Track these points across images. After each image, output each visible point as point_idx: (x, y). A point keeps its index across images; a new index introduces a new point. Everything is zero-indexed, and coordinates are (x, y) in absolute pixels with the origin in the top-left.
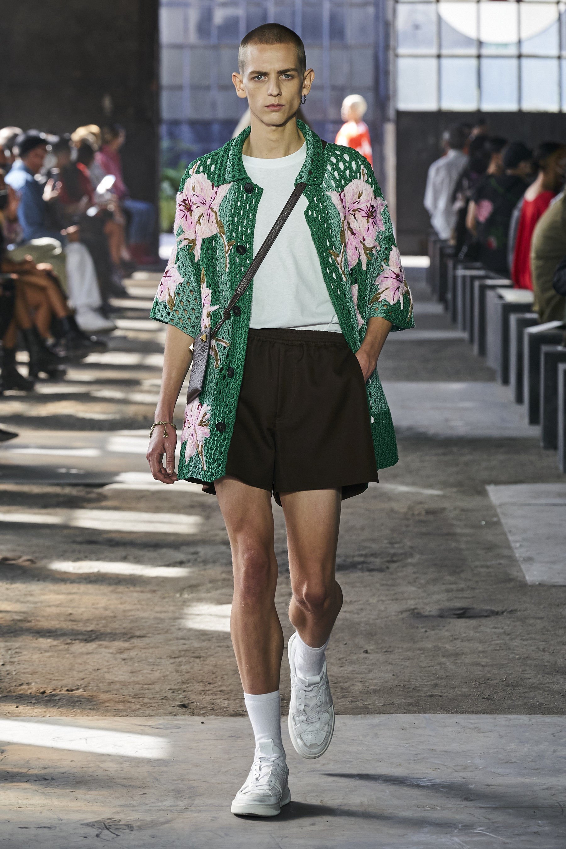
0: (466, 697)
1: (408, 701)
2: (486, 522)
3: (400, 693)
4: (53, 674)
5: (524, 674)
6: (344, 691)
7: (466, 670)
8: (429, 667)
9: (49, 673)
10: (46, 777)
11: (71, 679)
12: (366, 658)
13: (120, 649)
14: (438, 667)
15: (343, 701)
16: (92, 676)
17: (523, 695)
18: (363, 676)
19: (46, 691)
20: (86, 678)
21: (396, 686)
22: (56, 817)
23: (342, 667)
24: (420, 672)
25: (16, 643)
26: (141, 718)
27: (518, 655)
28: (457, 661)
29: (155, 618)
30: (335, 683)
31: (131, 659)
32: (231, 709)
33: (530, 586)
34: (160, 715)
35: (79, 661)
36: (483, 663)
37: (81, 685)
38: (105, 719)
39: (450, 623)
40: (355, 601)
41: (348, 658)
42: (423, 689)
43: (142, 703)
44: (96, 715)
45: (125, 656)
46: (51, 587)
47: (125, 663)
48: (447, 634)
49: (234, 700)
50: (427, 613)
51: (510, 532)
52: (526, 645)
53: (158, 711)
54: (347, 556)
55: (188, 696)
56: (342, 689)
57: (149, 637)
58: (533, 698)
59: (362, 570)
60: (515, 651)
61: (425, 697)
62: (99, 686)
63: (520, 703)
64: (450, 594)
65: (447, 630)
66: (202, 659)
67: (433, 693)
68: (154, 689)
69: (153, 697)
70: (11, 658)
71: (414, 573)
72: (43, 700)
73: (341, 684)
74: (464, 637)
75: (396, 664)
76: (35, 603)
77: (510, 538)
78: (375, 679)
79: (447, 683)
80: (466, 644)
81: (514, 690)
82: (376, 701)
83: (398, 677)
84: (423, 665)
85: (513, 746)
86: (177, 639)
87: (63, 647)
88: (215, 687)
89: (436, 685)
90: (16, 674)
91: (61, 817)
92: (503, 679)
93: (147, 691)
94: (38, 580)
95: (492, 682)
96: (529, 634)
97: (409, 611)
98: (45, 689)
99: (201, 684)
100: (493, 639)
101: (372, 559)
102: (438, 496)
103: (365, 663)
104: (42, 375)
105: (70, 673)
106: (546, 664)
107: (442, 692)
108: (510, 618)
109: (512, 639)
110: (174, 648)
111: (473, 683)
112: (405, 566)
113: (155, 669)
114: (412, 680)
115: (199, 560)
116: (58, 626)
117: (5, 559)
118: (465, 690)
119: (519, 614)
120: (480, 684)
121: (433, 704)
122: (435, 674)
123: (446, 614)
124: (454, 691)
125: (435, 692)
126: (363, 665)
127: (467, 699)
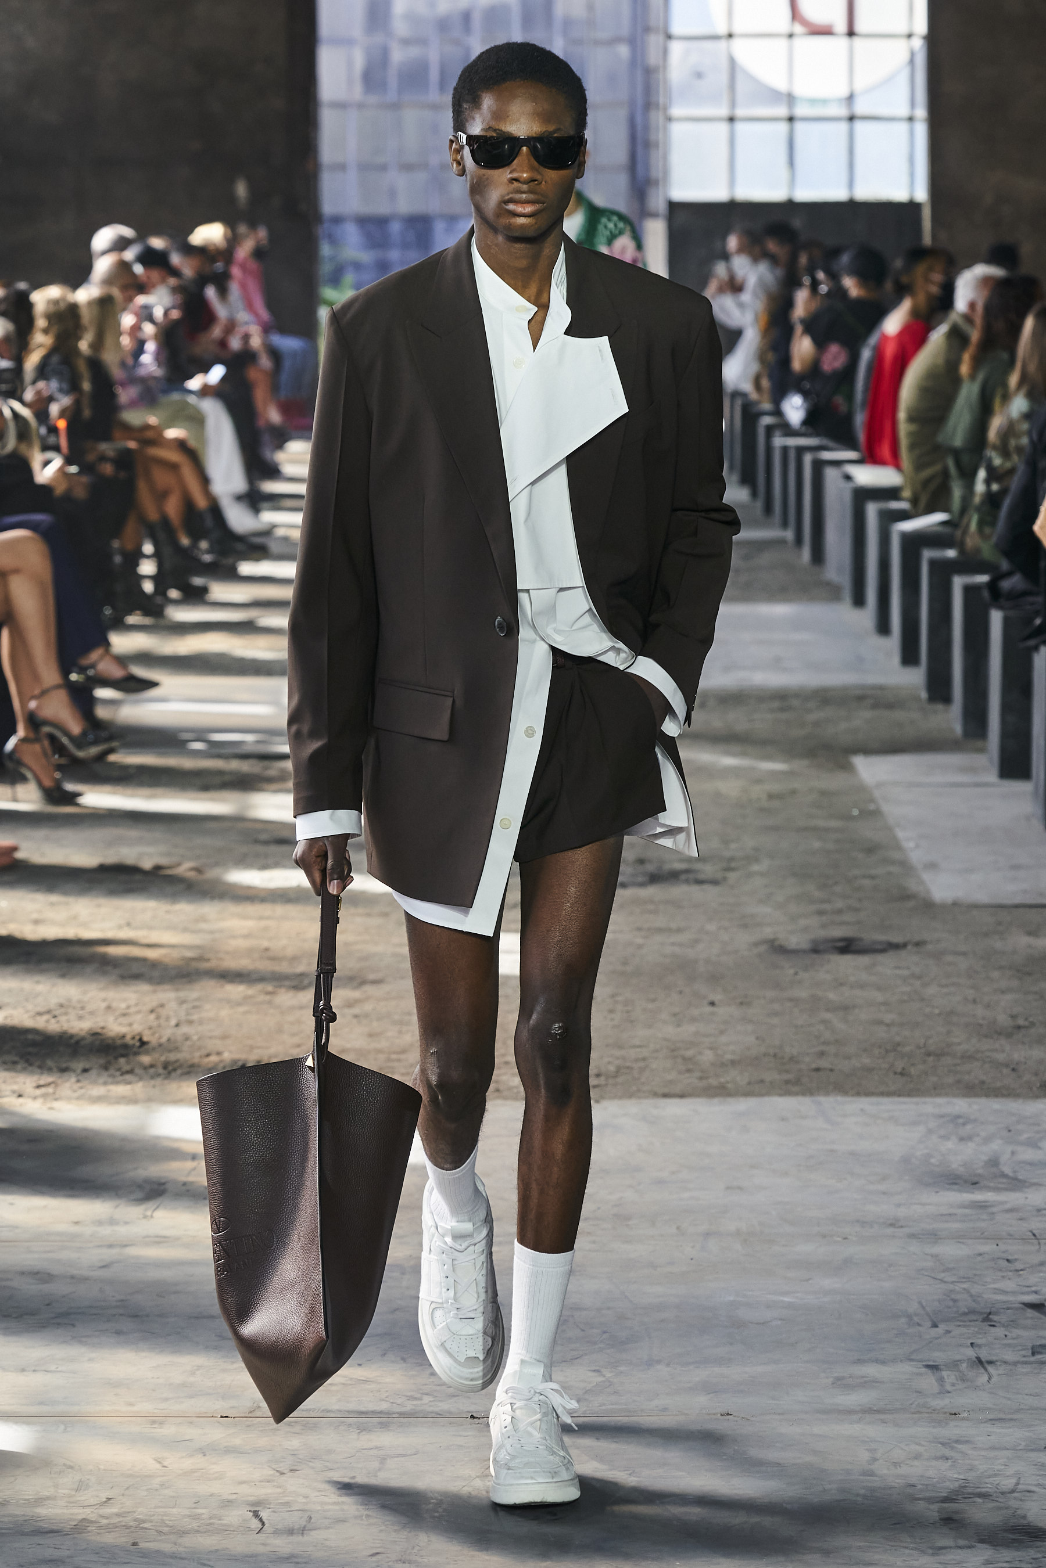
0: (870, 1071)
1: (785, 1078)
2: (861, 812)
3: (771, 1065)
5: (951, 1037)
6: (687, 1062)
7: (862, 1031)
8: (808, 1026)
12: (713, 1014)
14: (822, 1027)
15: (688, 1078)
17: (953, 1068)
18: (713, 1039)
21: (764, 1054)
23: (679, 1026)
24: (796, 1034)
25: (193, 992)
27: (937, 1008)
28: (847, 1018)
30: (673, 1051)
31: (367, 1016)
33: (939, 906)
35: (290, 1018)
36: (888, 1021)
39: (829, 960)
40: (685, 929)
41: (686, 1013)
42: (804, 1059)
45: (356, 1010)
46: (232, 908)
48: (828, 977)
50: (793, 946)
51: (898, 825)
52: (947, 994)
56: (684, 1059)
58: (969, 1073)
59: (687, 881)
60: (933, 1003)
61: (808, 1071)
63: (950, 1080)
64: (824, 918)
65: (827, 972)
67: (819, 1066)
70: (188, 1014)
71: (766, 886)
73: (683, 1052)
74: (855, 981)
75: (758, 1022)
76: (212, 932)
77: (900, 834)
78: (731, 1044)
79: (838, 1051)
80: (856, 992)
81: (938, 1060)
82: (736, 1077)
83: (764, 1041)
84: (800, 1022)
85: (950, 1145)
87: (262, 998)
89: (822, 1054)
90: (199, 1039)
92: (920, 1044)
94: (212, 899)
95: (904, 1049)
96: (948, 977)
97: (766, 942)
100: (897, 985)
101: (701, 866)
102: (783, 773)
103: (714, 1021)
104: (174, 594)
105: (278, 1037)
106: (981, 1022)
107: (832, 1064)
108: (918, 953)
109: (925, 985)
111: (877, 1051)
112: (750, 876)
114: (786, 1046)
116: (251, 967)
117: (158, 868)
118: (866, 1061)
119: (929, 947)
120: (887, 1051)
121: (822, 1082)
122: (818, 1037)
123: (822, 947)
124: (850, 1063)
125: (822, 1064)
126: (711, 1024)
127: (871, 1074)
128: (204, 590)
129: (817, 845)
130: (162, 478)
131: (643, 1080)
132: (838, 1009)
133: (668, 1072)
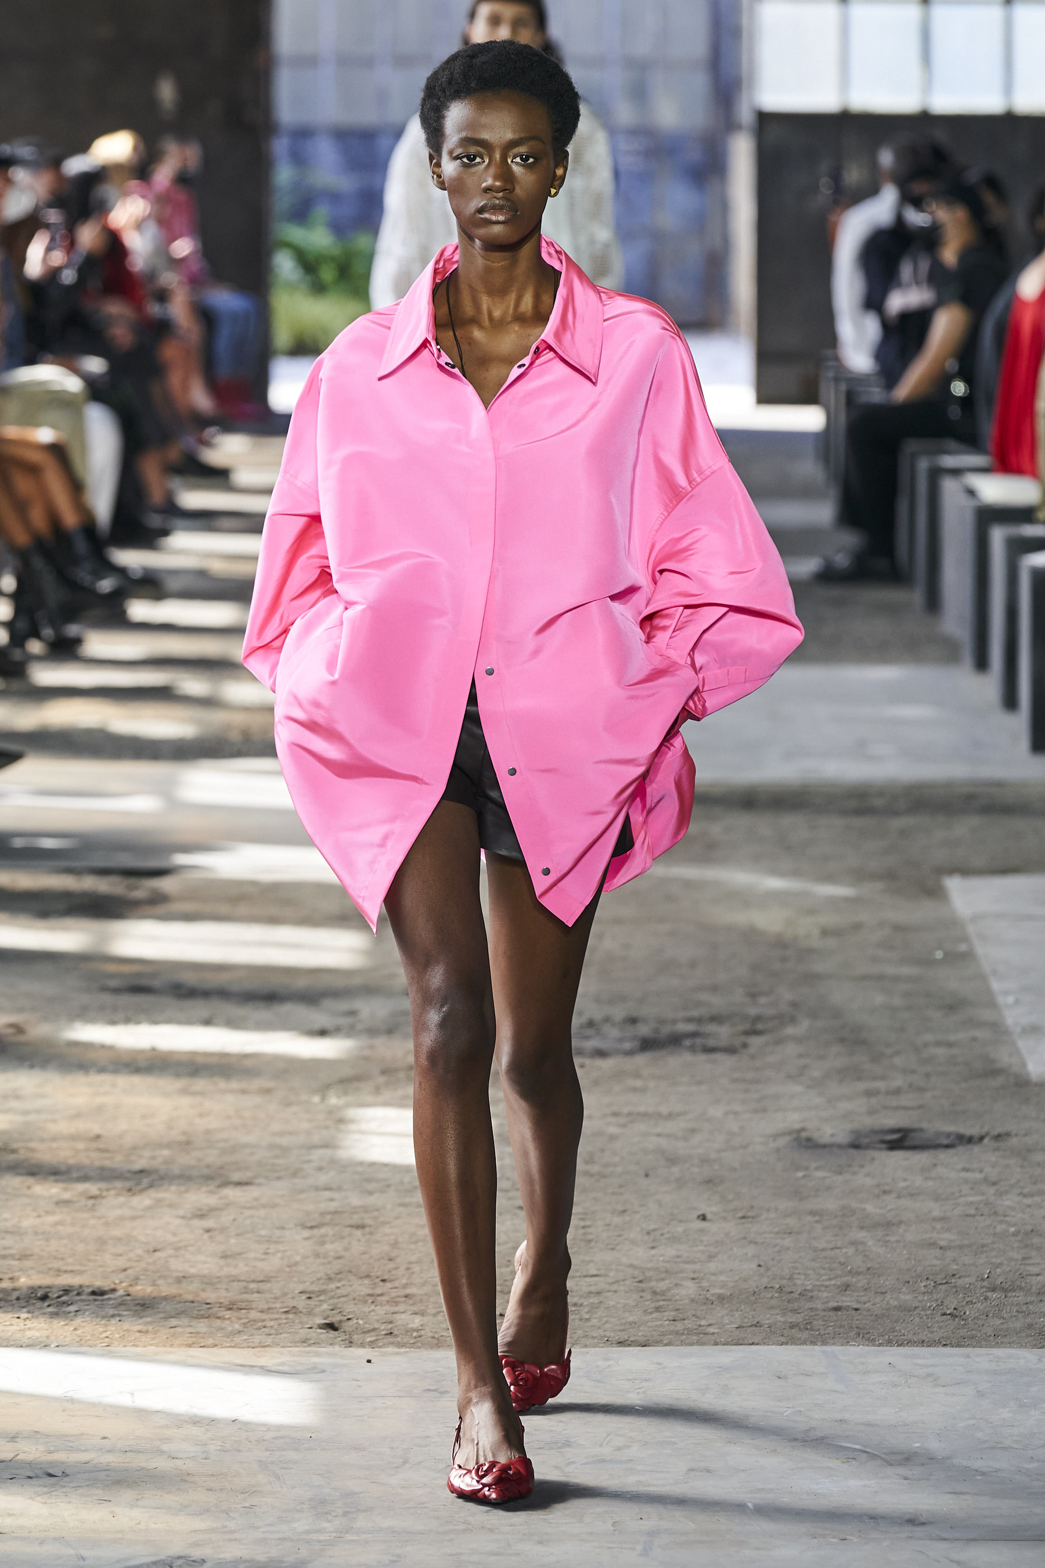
0: (909, 1311)
1: (790, 1320)
2: (946, 954)
3: (774, 1302)
4: (62, 1259)
5: (1028, 1265)
6: (658, 1297)
7: (906, 1256)
8: (832, 1249)
9: (55, 1258)
10: (51, 1471)
11: (100, 1269)
12: (702, 1231)
13: (201, 1210)
14: (851, 1251)
15: (657, 1319)
16: (143, 1265)
17: (1024, 1308)
18: (697, 1267)
19: (50, 1295)
20: (130, 1268)
21: (766, 1288)
22: (72, 1552)
23: (653, 1248)
24: (813, 1260)
26: (246, 1351)
27: (1013, 1226)
28: (888, 1238)
29: (272, 1146)
30: (640, 1282)
31: (223, 1230)
32: (427, 1333)
33: (1036, 1084)
34: (281, 1344)
35: (116, 1232)
36: (942, 1243)
37: (121, 1282)
38: (171, 1352)
39: (873, 1159)
40: (679, 1114)
41: (665, 1231)
42: (820, 1294)
43: (246, 1321)
44: (151, 1345)
45: (210, 1223)
47: (211, 1237)
48: (869, 1182)
49: (435, 1315)
50: (826, 1139)
51: (995, 973)
52: (1029, 1206)
53: (278, 1337)
54: (662, 1021)
55: (339, 1306)
56: (655, 1293)
57: (259, 1185)
59: (692, 1049)
60: (1008, 1219)
61: (824, 1310)
62: (157, 1285)
63: (1018, 1325)
64: (874, 1101)
65: (868, 1175)
66: (367, 1230)
67: (839, 1304)
68: (270, 1291)
69: (269, 1309)
71: (800, 1056)
72: (44, 1314)
73: (653, 1284)
74: (904, 1188)
75: (763, 1243)
76: (26, 1113)
77: (996, 985)
78: (721, 1273)
79: (868, 1284)
80: (904, 1202)
81: (1006, 1297)
82: (724, 1318)
83: (768, 1269)
84: (821, 1244)
85: (1005, 1414)
86: (317, 1189)
87: (84, 1202)
88: (396, 1288)
89: (847, 1287)
91: (83, 1552)
92: (983, 1274)
93: (256, 1295)
94: (32, 1067)
95: (960, 1282)
96: (1035, 1183)
97: (790, 1133)
98: (47, 1290)
99: (366, 1281)
100: (962, 1193)
101: (711, 1028)
102: (846, 899)
103: (702, 1241)
104: (36, 647)
105: (98, 1258)
107: (858, 1302)
108: (997, 1149)
109: (1000, 1194)
110: (310, 1207)
111: (923, 1284)
112: (779, 1042)
113: (273, 1248)
114: (798, 1276)
115: (359, 1027)
116: (71, 1161)
118: (906, 1297)
119: (1014, 1141)
120: (937, 1284)
121: (841, 1326)
122: (843, 1264)
123: (865, 1141)
124: (884, 1300)
125: (844, 1301)
126: (697, 1246)
127: (911, 1315)
128: (78, 641)
129: (879, 999)
130: (23, 485)
131: (594, 1322)
132: (876, 1225)
133: (630, 1311)
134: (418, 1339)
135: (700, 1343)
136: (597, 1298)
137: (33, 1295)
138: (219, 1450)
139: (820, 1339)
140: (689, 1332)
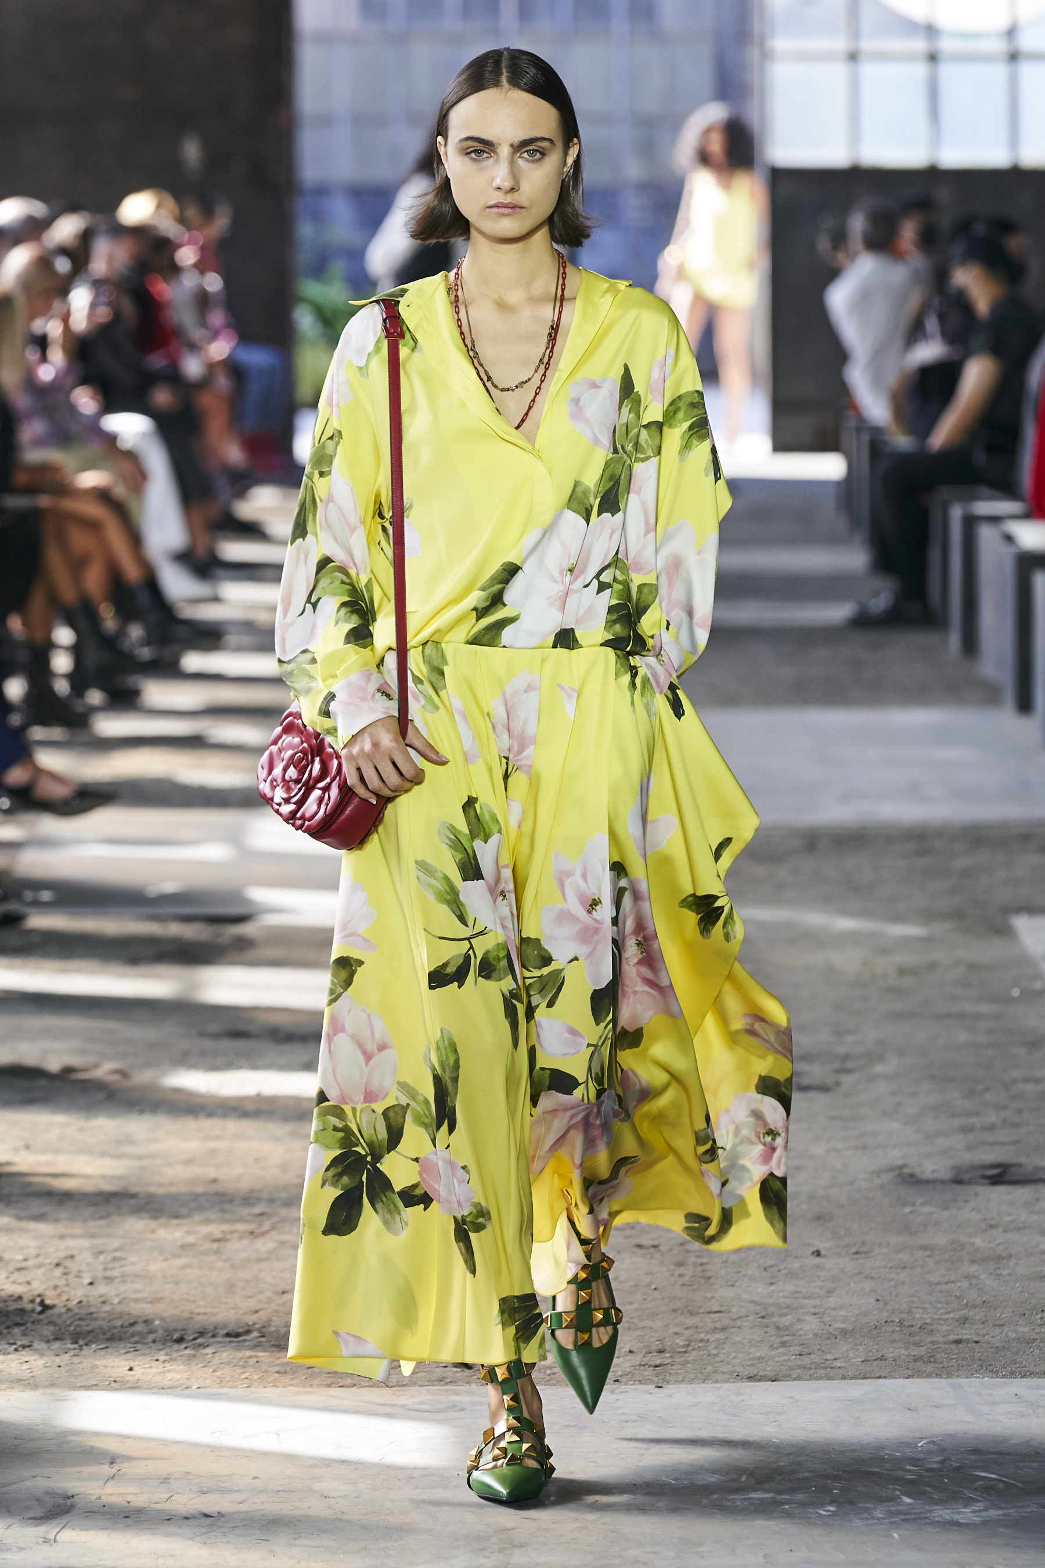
0: (1028, 1343)
1: (914, 1354)
2: (1022, 992)
3: (896, 1336)
4: (194, 1302)
6: (782, 1333)
7: (1019, 1289)
8: (946, 1283)
9: (187, 1301)
10: (206, 1512)
11: (232, 1312)
12: (818, 1267)
14: (965, 1284)
15: (784, 1354)
16: (273, 1306)
18: (817, 1302)
19: (185, 1337)
20: (262, 1310)
21: (886, 1322)
23: (772, 1284)
24: (930, 1294)
25: (113, 1239)
26: (384, 1391)
28: (1000, 1272)
30: (763, 1317)
34: (419, 1383)
35: (244, 1275)
37: (254, 1324)
38: (311, 1393)
39: (977, 1194)
41: (782, 1267)
42: (940, 1327)
44: (291, 1385)
46: (168, 1123)
48: (975, 1216)
50: (928, 1175)
56: (778, 1328)
61: (946, 1343)
64: (970, 1137)
65: (973, 1210)
67: (960, 1337)
70: (105, 1269)
71: (893, 1094)
72: (181, 1356)
73: (776, 1319)
74: (1009, 1222)
75: (879, 1278)
76: (141, 1158)
78: (841, 1307)
79: (985, 1316)
80: (1013, 1236)
82: (850, 1352)
83: (886, 1304)
84: (935, 1278)
89: (965, 1320)
90: (119, 1303)
94: (142, 1112)
97: (892, 1169)
98: (183, 1332)
101: (803, 1067)
102: (919, 939)
103: (819, 1277)
105: (229, 1300)
107: (978, 1334)
111: (1039, 1316)
112: (873, 1079)
114: (916, 1310)
117: (68, 1070)
118: (1024, 1330)
121: (964, 1359)
122: (959, 1298)
123: (967, 1176)
124: (1002, 1332)
125: (963, 1334)
126: (814, 1281)
127: (1030, 1347)
128: (136, 692)
129: (963, 1037)
130: (80, 540)
131: (722, 1357)
132: (986, 1260)
133: (756, 1347)
134: (553, 1376)
135: (830, 1378)
136: (722, 1334)
137: (169, 1338)
138: (369, 1489)
139: (944, 1372)
140: (817, 1366)
